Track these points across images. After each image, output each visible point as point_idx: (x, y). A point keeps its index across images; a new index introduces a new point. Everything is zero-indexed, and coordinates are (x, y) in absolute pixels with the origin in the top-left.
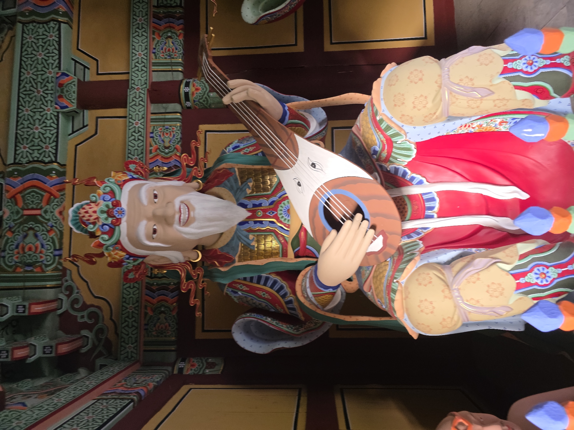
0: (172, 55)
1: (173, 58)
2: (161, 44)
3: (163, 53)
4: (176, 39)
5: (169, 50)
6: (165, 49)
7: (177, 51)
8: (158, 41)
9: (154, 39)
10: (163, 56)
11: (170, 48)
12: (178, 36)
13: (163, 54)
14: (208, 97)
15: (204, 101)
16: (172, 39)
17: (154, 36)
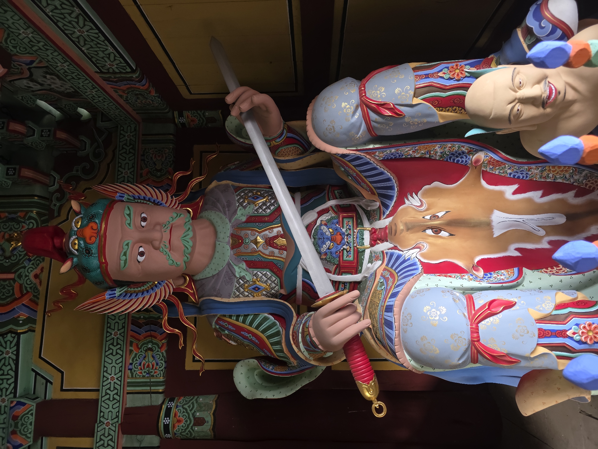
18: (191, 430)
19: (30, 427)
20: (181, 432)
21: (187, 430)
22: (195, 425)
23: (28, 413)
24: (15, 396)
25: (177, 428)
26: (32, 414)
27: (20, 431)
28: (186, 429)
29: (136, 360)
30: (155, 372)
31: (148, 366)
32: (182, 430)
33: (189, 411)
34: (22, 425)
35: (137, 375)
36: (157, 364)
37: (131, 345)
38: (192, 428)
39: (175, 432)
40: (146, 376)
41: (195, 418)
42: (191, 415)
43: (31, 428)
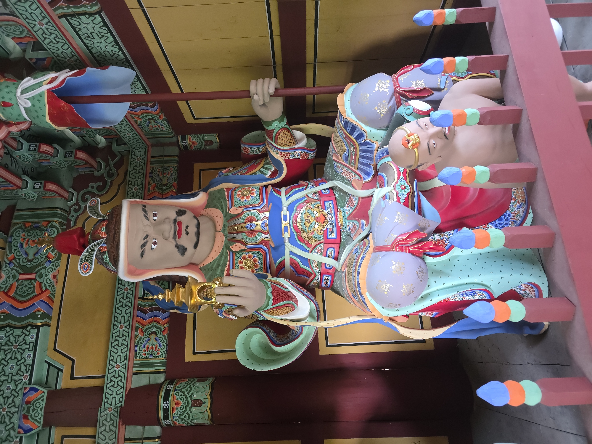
0: (155, 353)
1: (155, 357)
2: (144, 342)
3: (145, 351)
4: (160, 335)
5: (152, 348)
6: (148, 348)
7: (160, 349)
8: (141, 338)
9: (136, 336)
10: (145, 355)
11: (153, 346)
12: (163, 332)
13: (145, 353)
14: (189, 412)
15: (185, 417)
16: (156, 335)
17: (136, 333)
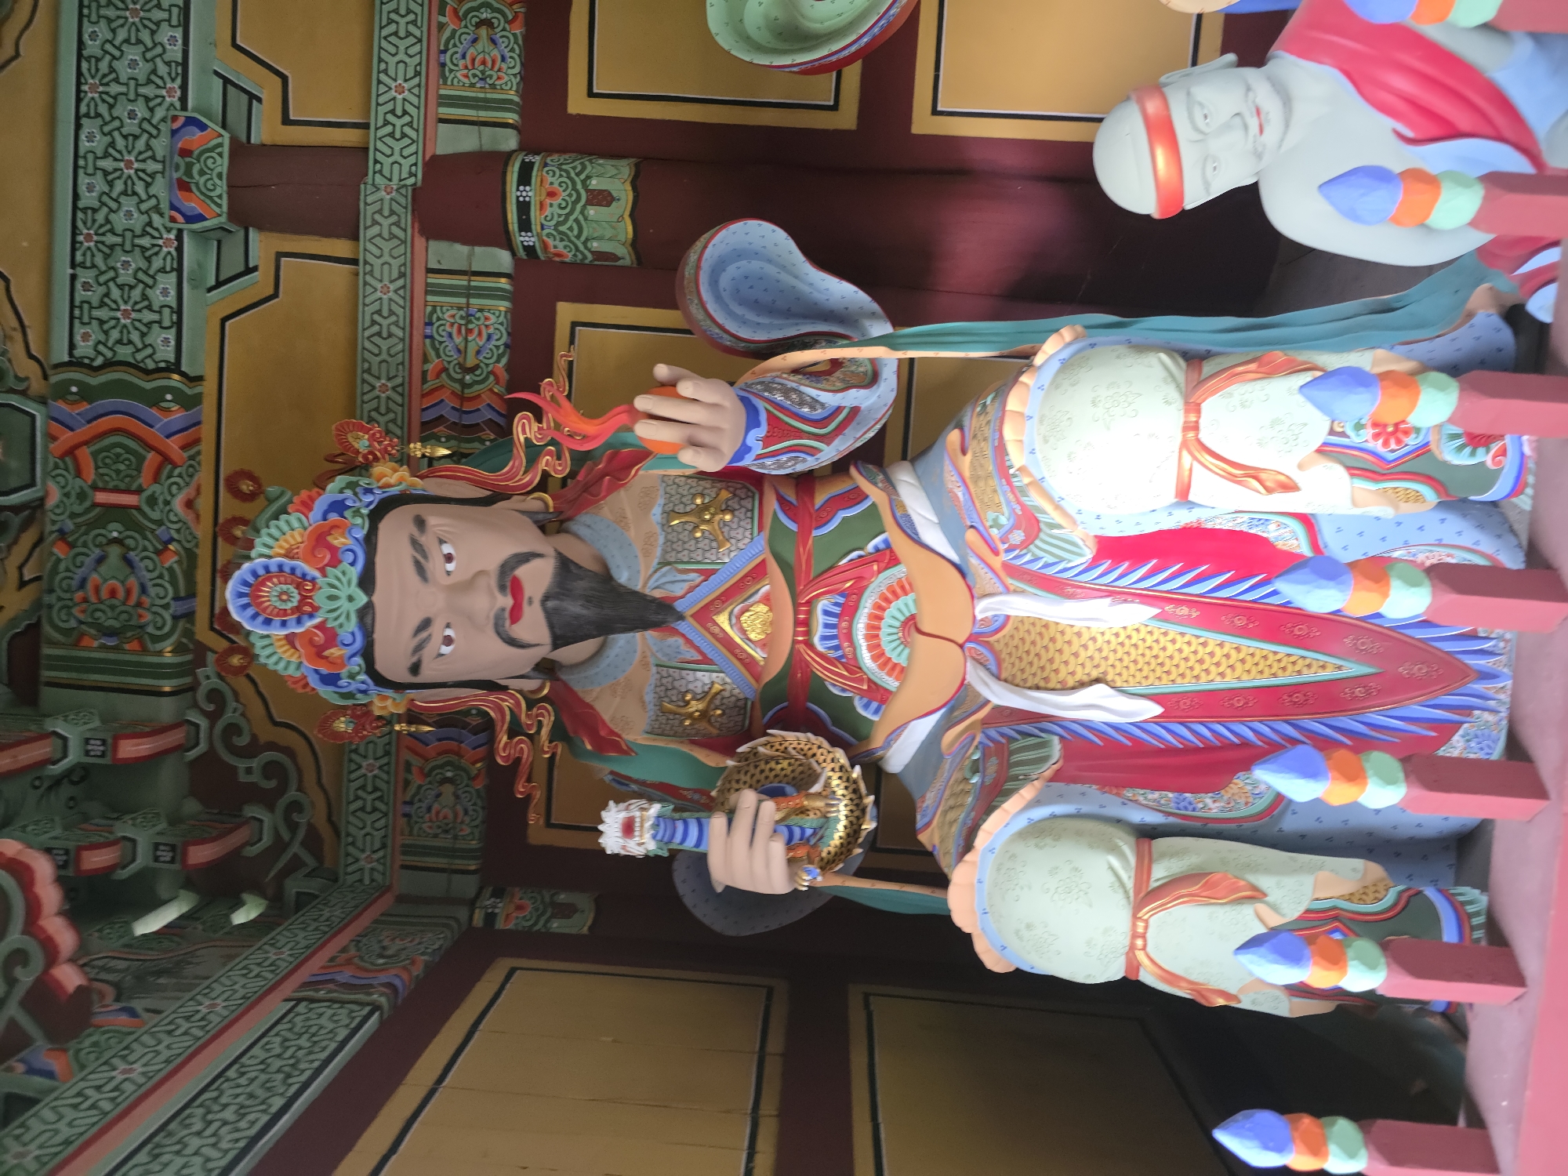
18: (581, 218)
19: (218, 182)
20: (559, 224)
21: (572, 218)
22: (589, 202)
23: (211, 150)
24: (184, 108)
25: (548, 211)
26: (220, 155)
27: (197, 184)
28: (568, 215)
29: (455, 46)
30: (499, 78)
31: (484, 63)
32: (560, 216)
33: (573, 175)
34: (202, 173)
35: (456, 80)
36: (503, 59)
37: (442, 13)
38: (582, 212)
39: (544, 222)
40: (478, 85)
41: (587, 191)
42: (579, 186)
43: (222, 187)
